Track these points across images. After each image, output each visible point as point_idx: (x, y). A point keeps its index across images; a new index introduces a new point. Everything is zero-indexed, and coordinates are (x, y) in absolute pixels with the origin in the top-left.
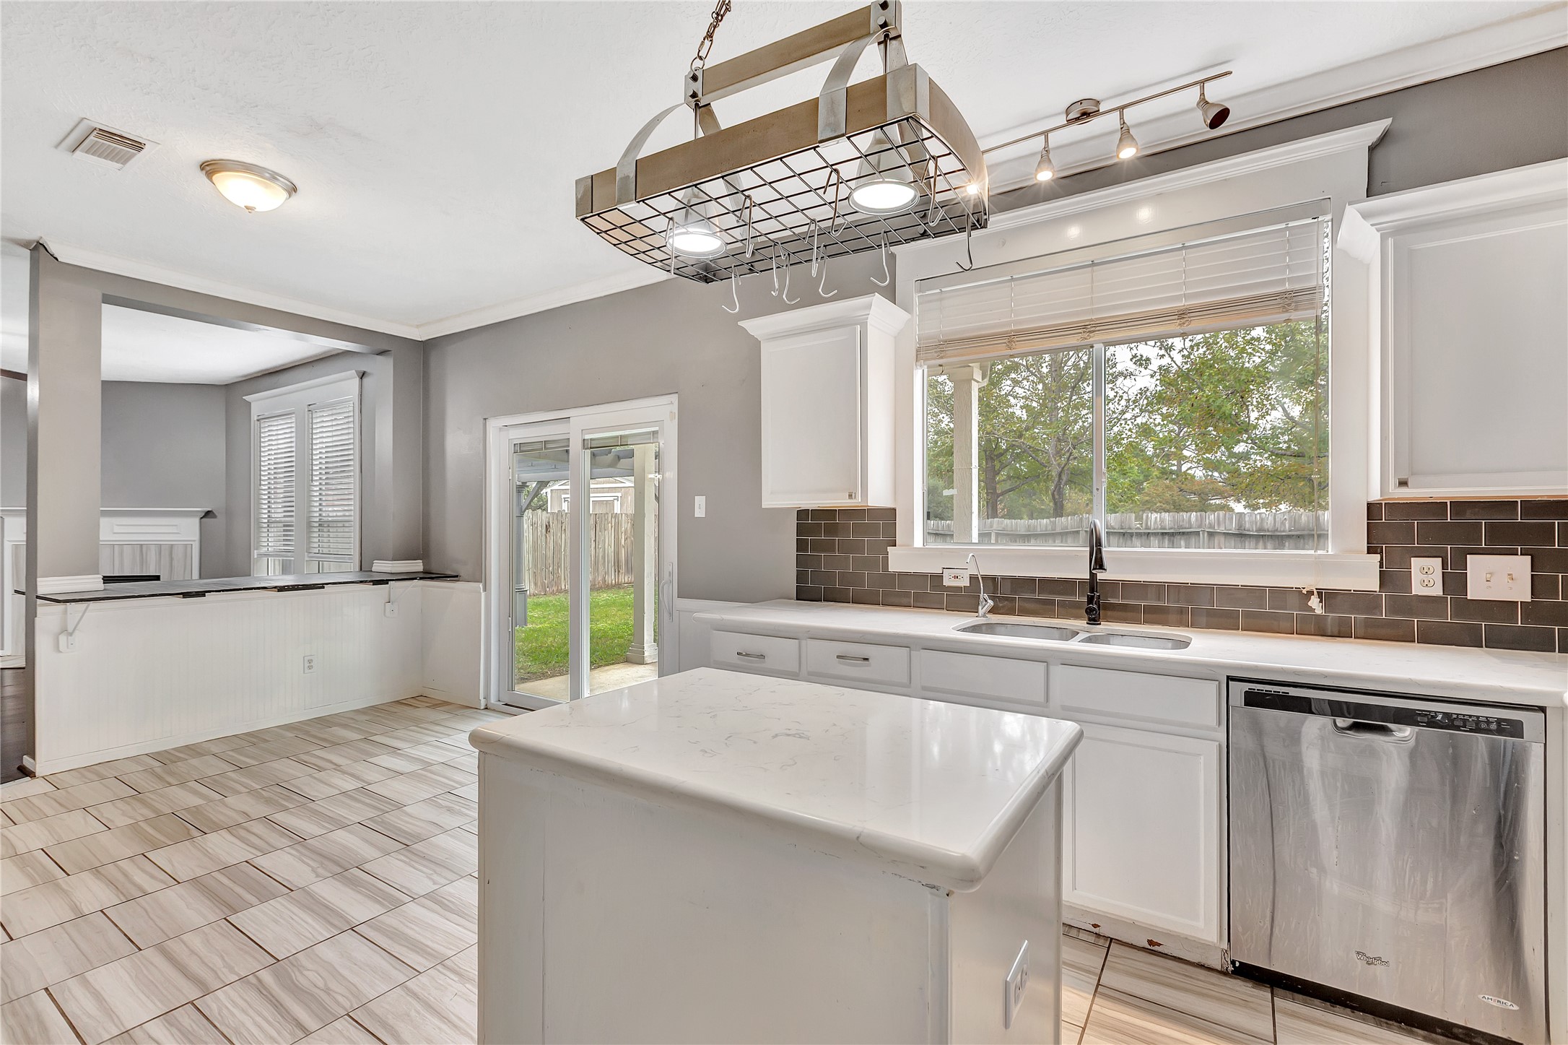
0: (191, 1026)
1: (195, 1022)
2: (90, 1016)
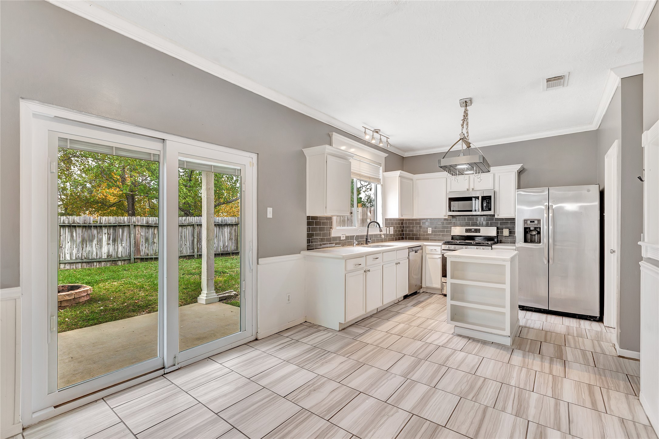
0: (502, 402)
1: (500, 402)
2: (520, 431)
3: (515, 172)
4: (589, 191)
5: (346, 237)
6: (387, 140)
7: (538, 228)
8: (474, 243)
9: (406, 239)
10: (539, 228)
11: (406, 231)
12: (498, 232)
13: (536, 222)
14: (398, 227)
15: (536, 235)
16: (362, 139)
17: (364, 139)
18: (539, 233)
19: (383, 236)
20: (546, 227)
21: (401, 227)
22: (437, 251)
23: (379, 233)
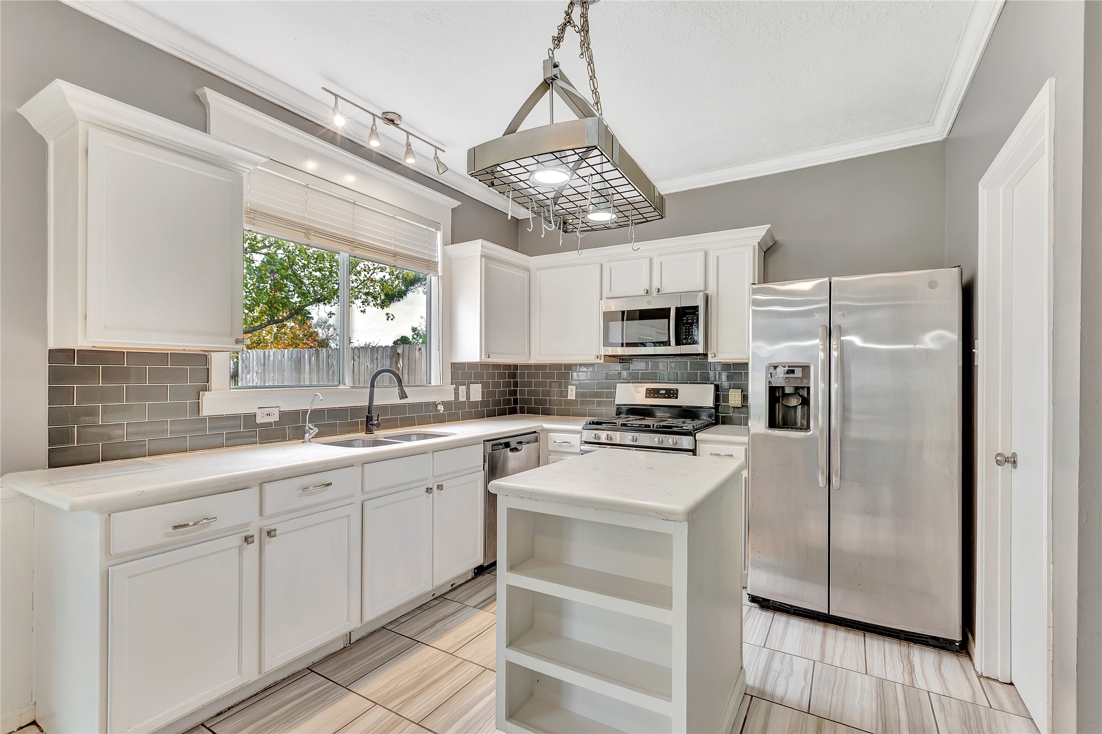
3: (754, 247)
4: (933, 285)
5: (283, 414)
6: (436, 154)
7: (803, 388)
8: (655, 426)
9: (522, 412)
10: (806, 389)
11: (522, 393)
12: (717, 398)
13: (798, 373)
14: (496, 385)
15: (799, 408)
16: (325, 128)
17: (328, 128)
18: (806, 402)
19: (441, 408)
20: (823, 385)
21: (508, 385)
22: (572, 446)
23: (397, 401)
